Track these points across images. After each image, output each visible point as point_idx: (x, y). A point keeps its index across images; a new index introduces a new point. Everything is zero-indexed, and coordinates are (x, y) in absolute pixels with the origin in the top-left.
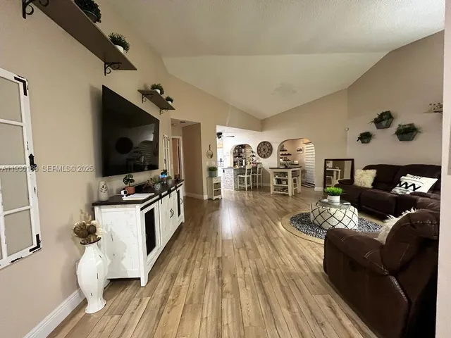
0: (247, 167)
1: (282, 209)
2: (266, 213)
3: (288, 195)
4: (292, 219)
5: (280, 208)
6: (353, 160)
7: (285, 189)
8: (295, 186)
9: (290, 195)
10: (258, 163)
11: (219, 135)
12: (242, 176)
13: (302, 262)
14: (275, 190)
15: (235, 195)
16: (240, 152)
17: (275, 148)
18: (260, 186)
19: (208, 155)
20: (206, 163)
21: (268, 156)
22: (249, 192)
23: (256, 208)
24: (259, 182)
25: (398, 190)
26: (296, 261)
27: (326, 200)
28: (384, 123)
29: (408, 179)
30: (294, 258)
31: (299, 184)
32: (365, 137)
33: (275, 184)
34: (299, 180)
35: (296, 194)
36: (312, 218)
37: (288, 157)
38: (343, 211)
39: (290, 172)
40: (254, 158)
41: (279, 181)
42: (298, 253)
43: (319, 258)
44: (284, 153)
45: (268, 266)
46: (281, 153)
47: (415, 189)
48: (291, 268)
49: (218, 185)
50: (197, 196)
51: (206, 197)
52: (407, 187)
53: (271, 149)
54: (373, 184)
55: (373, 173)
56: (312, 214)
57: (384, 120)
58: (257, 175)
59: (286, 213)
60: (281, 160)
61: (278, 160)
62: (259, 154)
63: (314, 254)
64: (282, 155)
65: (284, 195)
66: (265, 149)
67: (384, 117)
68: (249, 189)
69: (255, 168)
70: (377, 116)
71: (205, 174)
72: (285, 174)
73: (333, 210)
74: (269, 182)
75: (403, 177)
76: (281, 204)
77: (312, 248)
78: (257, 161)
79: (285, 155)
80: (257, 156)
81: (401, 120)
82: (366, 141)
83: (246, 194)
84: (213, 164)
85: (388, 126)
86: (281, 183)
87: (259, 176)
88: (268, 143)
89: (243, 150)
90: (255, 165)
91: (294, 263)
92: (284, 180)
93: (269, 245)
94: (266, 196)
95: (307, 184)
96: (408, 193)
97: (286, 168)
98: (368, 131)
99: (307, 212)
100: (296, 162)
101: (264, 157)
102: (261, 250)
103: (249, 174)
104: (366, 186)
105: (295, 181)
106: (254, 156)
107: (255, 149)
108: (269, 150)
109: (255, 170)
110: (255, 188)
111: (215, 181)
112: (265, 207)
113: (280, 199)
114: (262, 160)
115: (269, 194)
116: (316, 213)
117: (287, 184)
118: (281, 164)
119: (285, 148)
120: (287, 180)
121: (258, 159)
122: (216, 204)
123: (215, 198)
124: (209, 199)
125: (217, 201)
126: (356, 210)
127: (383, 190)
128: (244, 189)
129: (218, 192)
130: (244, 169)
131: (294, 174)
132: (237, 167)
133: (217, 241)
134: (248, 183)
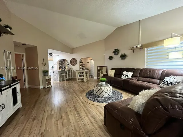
0: (65, 70)
1: (82, 89)
2: (74, 92)
3: (84, 82)
4: (87, 94)
5: (81, 88)
6: (107, 66)
7: (83, 79)
8: (87, 77)
9: (85, 82)
10: (71, 68)
11: (51, 54)
12: (63, 74)
13: (93, 120)
14: (78, 80)
15: (60, 84)
16: (62, 63)
17: (78, 61)
18: (72, 78)
19: (42, 64)
20: (41, 69)
21: (75, 65)
22: (67, 82)
23: (70, 90)
24: (72, 76)
25: (123, 77)
26: (90, 120)
27: (100, 84)
28: (117, 53)
29: (125, 73)
30: (89, 119)
31: (88, 76)
32: (111, 58)
33: (78, 77)
34: (88, 74)
35: (87, 81)
36: (95, 92)
37: (84, 65)
38: (107, 88)
39: (84, 72)
40: (69, 66)
41: (80, 76)
42: (90, 114)
43: (100, 116)
44: (82, 63)
45: (75, 130)
46: (81, 63)
47: (128, 77)
48: (88, 127)
49: (49, 80)
50: (36, 87)
51: (41, 87)
52: (125, 76)
53: (76, 62)
54: (114, 75)
55: (114, 71)
56: (95, 91)
57: (116, 52)
58: (71, 73)
59: (84, 91)
60: (81, 66)
61: (80, 67)
62: (71, 64)
63: (98, 113)
64: (81, 64)
65: (82, 82)
66: (74, 62)
67: (117, 50)
68: (67, 80)
69: (69, 70)
70: (114, 50)
71: (41, 74)
72: (83, 73)
73: (103, 88)
74: (76, 76)
75: (124, 72)
76: (81, 86)
77: (97, 109)
78: (71, 67)
79: (83, 64)
80: (70, 64)
81: (122, 52)
82: (111, 59)
83: (65, 83)
84: (46, 69)
85: (118, 54)
86: (81, 77)
87: (71, 74)
88: (75, 59)
89: (64, 62)
90: (69, 69)
91: (89, 123)
92: (82, 75)
93: (76, 113)
94: (75, 83)
95: (92, 76)
96: (126, 78)
97: (83, 70)
98: (111, 56)
99: (93, 89)
100: (87, 67)
101: (74, 65)
102: (71, 117)
103: (66, 73)
104: (112, 76)
105: (87, 75)
106: (69, 65)
107: (69, 62)
108: (75, 62)
109: (69, 71)
110: (69, 79)
111: (47, 78)
112: (74, 89)
113: (81, 84)
114: (72, 67)
115: (76, 82)
116: (97, 90)
117: (84, 77)
118: (81, 68)
119: (82, 61)
120: (83, 75)
121: (71, 66)
122: (48, 90)
123: (47, 87)
124: (44, 88)
125: (48, 89)
126: (111, 87)
127: (118, 77)
128: (64, 81)
129: (50, 83)
130: (64, 71)
131: (86, 72)
132: (61, 70)
133: (43, 118)
134: (66, 77)
